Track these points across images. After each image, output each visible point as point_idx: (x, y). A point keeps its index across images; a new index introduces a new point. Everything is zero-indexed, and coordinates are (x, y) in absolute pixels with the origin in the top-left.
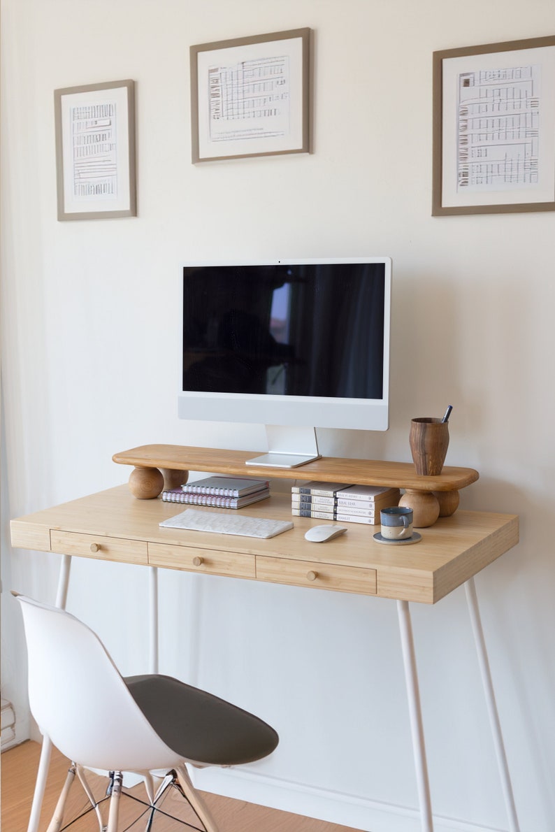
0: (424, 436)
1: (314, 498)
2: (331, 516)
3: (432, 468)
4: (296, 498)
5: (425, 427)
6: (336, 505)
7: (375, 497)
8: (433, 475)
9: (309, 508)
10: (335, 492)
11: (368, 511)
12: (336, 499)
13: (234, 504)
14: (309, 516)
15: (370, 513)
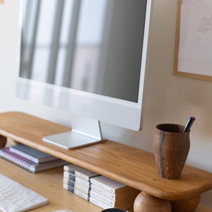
0: (162, 143)
1: (77, 179)
2: (86, 197)
3: (169, 172)
4: (66, 174)
5: (164, 135)
6: (90, 189)
7: (116, 190)
8: (169, 178)
9: (73, 186)
10: (90, 178)
11: (111, 201)
12: (90, 184)
13: (32, 169)
14: (73, 192)
15: (111, 203)
